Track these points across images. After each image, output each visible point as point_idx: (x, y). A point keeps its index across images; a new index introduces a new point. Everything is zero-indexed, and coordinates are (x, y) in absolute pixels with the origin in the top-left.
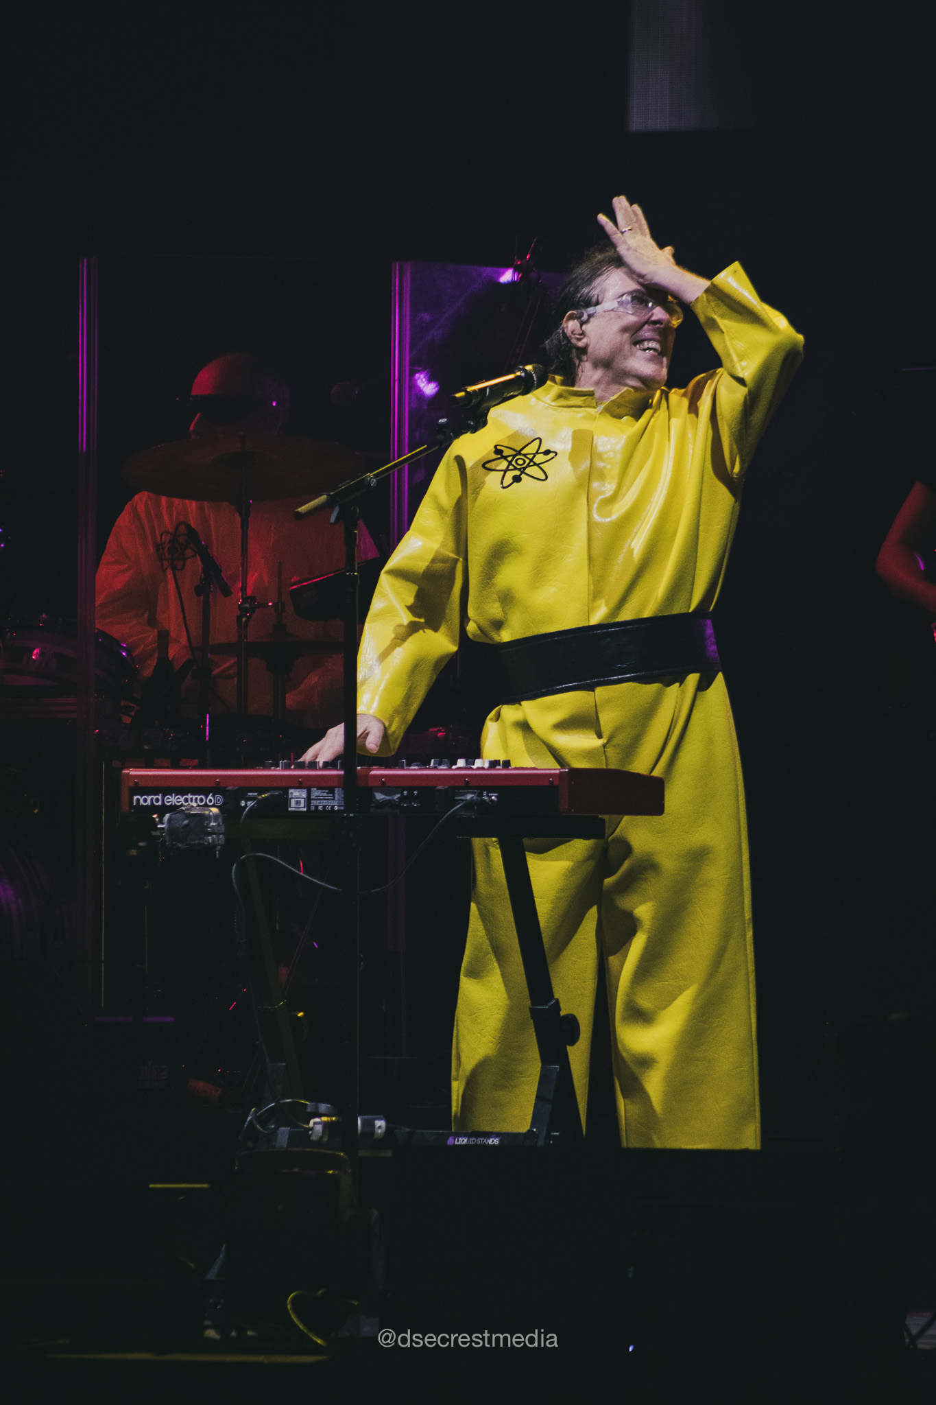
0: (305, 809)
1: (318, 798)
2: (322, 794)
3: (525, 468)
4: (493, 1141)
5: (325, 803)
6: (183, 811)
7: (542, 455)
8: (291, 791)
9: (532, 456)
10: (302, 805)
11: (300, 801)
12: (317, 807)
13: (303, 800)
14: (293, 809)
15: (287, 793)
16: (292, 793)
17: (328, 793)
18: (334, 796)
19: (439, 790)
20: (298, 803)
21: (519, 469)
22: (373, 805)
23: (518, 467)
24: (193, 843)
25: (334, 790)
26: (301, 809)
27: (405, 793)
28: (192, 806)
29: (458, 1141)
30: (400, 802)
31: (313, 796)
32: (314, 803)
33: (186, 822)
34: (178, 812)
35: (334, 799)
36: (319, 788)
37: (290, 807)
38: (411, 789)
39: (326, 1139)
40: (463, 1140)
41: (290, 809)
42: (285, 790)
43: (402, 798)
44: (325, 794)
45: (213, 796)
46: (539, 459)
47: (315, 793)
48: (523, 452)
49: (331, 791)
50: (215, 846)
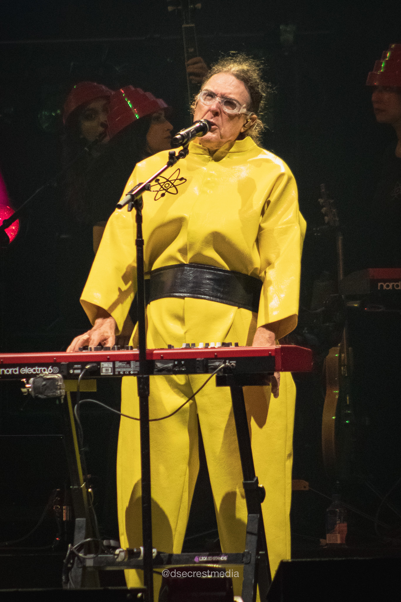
0: (112, 374)
1: (120, 367)
2: (123, 365)
3: (168, 189)
4: (223, 558)
5: (124, 370)
6: (41, 377)
7: (179, 180)
8: (102, 363)
9: (174, 181)
10: (110, 371)
11: (108, 369)
12: (119, 372)
13: (110, 368)
14: (104, 374)
15: (99, 365)
16: (103, 365)
17: (126, 364)
18: (130, 366)
19: (198, 361)
20: (107, 370)
21: (165, 190)
22: (155, 370)
23: (165, 188)
24: (49, 394)
25: (130, 362)
26: (109, 374)
27: (176, 363)
28: (46, 374)
29: (201, 559)
30: (173, 368)
31: (116, 366)
32: (117, 370)
33: (44, 383)
34: (39, 378)
35: (130, 367)
36: (120, 361)
37: (102, 373)
38: (179, 361)
39: (126, 560)
40: (204, 558)
41: (102, 374)
42: (99, 363)
43: (175, 366)
44: (124, 365)
45: (52, 368)
46: (177, 182)
47: (118, 364)
48: (169, 180)
49: (129, 363)
50: (61, 396)
